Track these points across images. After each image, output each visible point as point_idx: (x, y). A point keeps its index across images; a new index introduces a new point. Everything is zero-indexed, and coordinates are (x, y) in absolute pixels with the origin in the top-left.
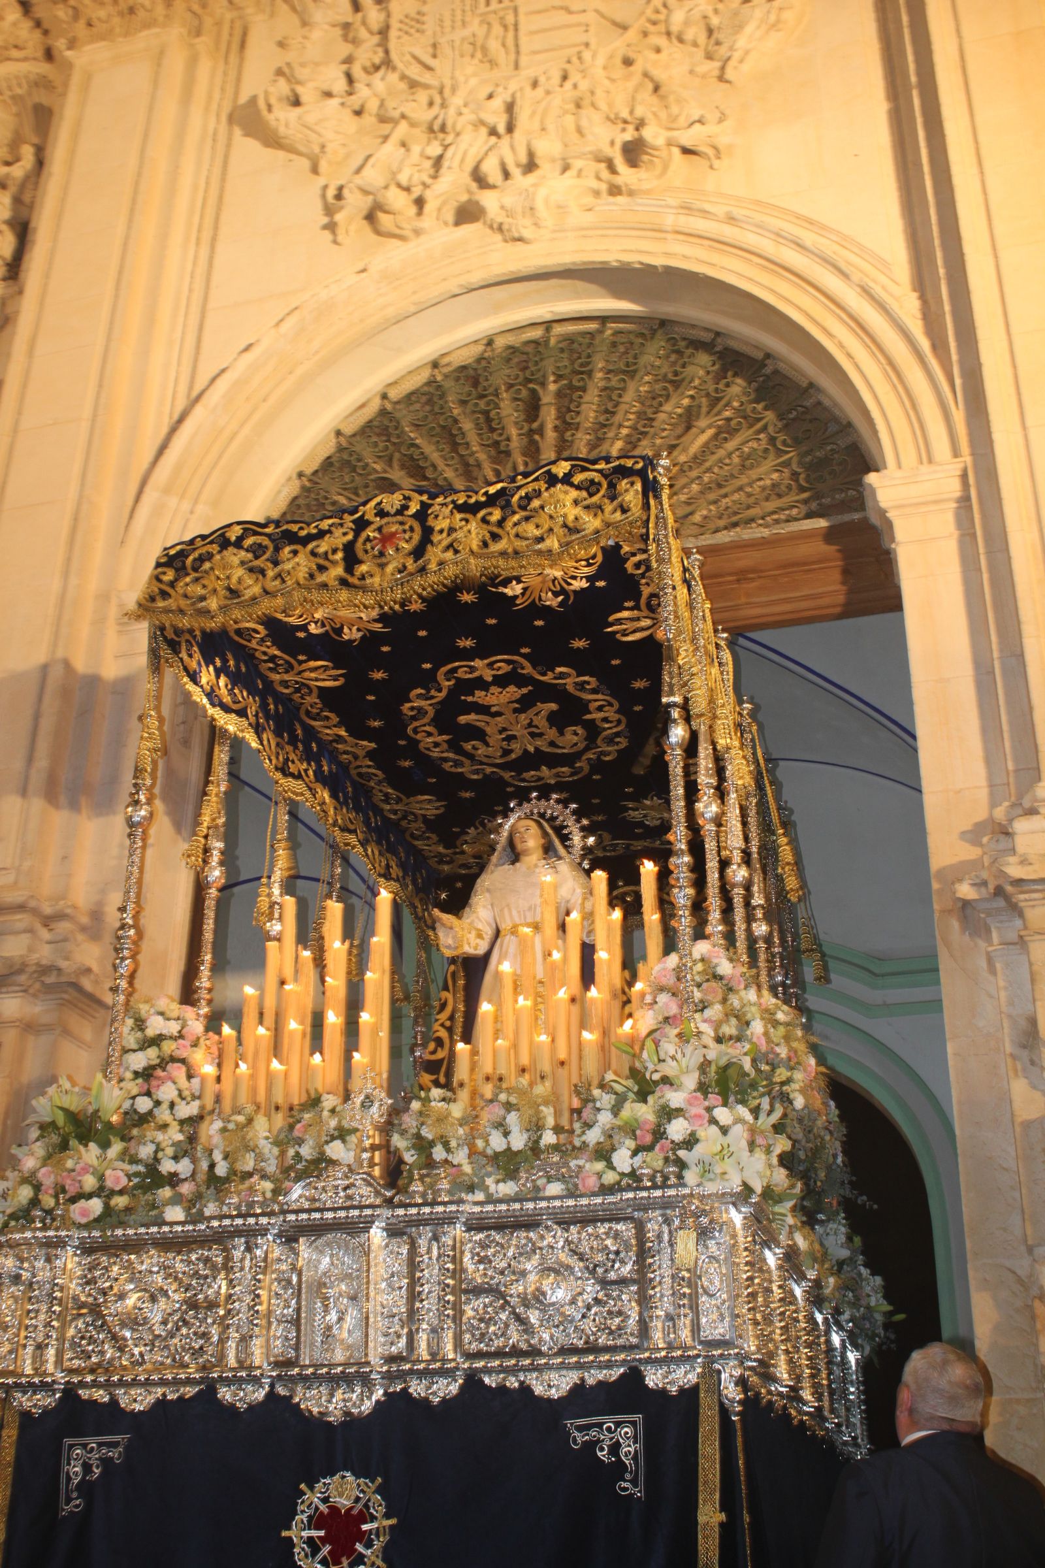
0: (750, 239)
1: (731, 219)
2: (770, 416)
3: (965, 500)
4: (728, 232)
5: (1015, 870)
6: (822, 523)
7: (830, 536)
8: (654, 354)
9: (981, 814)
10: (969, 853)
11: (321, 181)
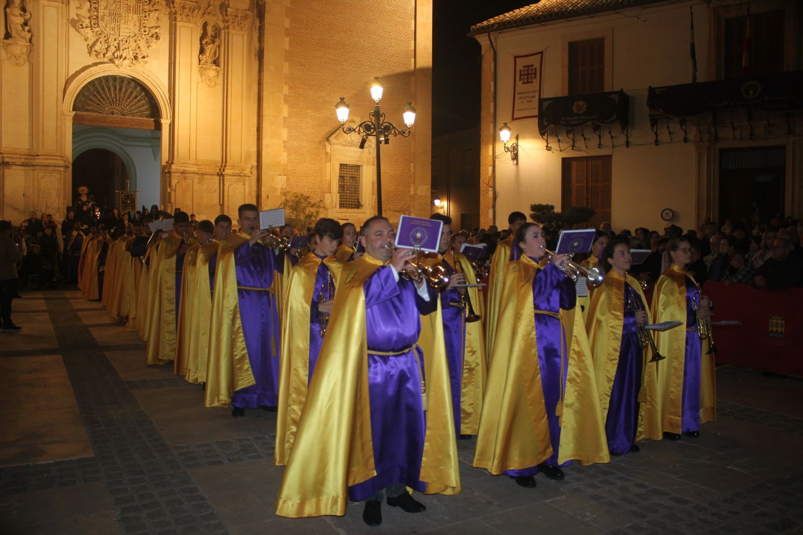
0: (150, 79)
1: (148, 76)
2: (147, 99)
3: (170, 124)
4: (148, 78)
5: (172, 170)
6: (153, 120)
7: (154, 121)
8: (132, 84)
9: (167, 160)
10: (166, 164)
11: (87, 43)
